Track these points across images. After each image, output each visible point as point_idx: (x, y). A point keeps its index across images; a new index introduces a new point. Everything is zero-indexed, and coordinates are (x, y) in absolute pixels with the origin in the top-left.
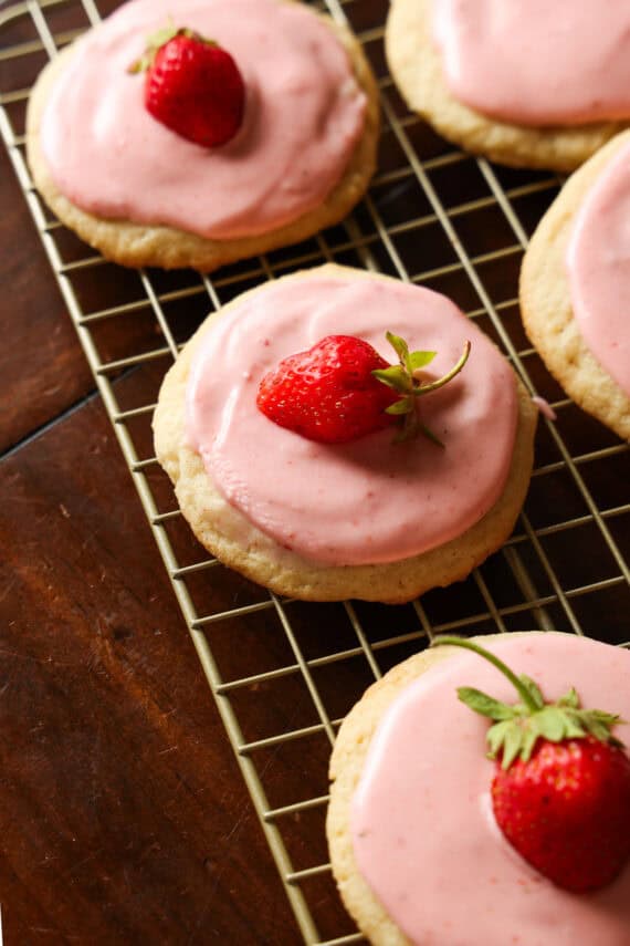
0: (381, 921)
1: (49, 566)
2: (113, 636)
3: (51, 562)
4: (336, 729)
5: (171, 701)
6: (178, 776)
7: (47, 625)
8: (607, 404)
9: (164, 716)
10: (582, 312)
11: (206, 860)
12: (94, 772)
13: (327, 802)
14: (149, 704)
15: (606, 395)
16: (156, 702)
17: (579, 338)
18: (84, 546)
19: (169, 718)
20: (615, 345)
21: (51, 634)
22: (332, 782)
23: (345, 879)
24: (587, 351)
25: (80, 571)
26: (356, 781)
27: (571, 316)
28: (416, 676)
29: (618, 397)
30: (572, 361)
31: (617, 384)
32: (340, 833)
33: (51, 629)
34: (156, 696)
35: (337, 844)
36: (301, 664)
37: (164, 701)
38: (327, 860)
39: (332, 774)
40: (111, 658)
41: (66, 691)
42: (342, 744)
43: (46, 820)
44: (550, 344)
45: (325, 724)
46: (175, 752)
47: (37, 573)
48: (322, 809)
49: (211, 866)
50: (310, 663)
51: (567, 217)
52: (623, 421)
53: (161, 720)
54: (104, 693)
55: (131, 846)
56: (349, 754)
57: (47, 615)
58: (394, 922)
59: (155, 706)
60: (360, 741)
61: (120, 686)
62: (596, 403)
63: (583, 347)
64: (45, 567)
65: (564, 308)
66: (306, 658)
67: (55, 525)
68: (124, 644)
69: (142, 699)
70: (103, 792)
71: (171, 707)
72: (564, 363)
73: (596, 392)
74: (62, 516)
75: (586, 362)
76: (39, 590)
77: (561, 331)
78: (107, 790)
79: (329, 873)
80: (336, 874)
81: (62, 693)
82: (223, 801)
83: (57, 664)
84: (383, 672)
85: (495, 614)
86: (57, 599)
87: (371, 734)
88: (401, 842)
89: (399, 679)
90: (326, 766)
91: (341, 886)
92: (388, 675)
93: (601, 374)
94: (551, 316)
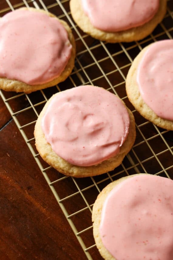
0: (111, 258)
1: (6, 171)
2: (27, 189)
3: (7, 170)
4: (92, 208)
5: (46, 205)
6: (51, 226)
7: (9, 189)
8: (151, 117)
9: (45, 209)
10: (142, 93)
11: (62, 247)
12: (28, 228)
13: (92, 228)
14: (40, 206)
15: (150, 114)
16: (42, 206)
17: (142, 100)
18: (15, 164)
19: (46, 210)
20: (151, 101)
21: (10, 191)
22: (93, 222)
23: (100, 248)
24: (145, 103)
25: (15, 172)
26: (100, 222)
27: (139, 94)
28: (110, 191)
29: (154, 114)
30: (141, 106)
31: (153, 111)
32: (97, 236)
33: (10, 189)
34: (41, 204)
35: (97, 240)
36: (80, 191)
37: (44, 205)
38: (94, 243)
39: (93, 220)
40: (28, 195)
41: (17, 206)
42: (94, 212)
43: (17, 244)
44: (136, 102)
45: (88, 207)
46: (49, 219)
47: (4, 174)
48: (91, 230)
49: (64, 249)
50: (82, 190)
51: (135, 69)
52: (155, 121)
53: (44, 210)
54: (27, 205)
55: (41, 247)
56: (96, 214)
57: (8, 186)
58: (114, 258)
59: (42, 207)
60: (99, 211)
61: (31, 203)
62: (148, 117)
63: (144, 102)
64: (5, 172)
65: (137, 92)
66: (81, 189)
67: (6, 159)
68: (31, 190)
69: (38, 205)
70: (32, 233)
71: (46, 206)
72: (140, 107)
73: (148, 114)
74: (8, 157)
75: (144, 106)
76: (5, 179)
77: (138, 99)
78: (33, 232)
79: (96, 247)
80: (98, 247)
81: (16, 207)
82: (63, 230)
83: (13, 199)
84: (101, 190)
85: (125, 170)
86: (10, 180)
87: (101, 208)
88: (113, 237)
89: (106, 192)
90: (91, 219)
91: (100, 250)
92: (102, 191)
93: (148, 109)
94: (135, 95)
